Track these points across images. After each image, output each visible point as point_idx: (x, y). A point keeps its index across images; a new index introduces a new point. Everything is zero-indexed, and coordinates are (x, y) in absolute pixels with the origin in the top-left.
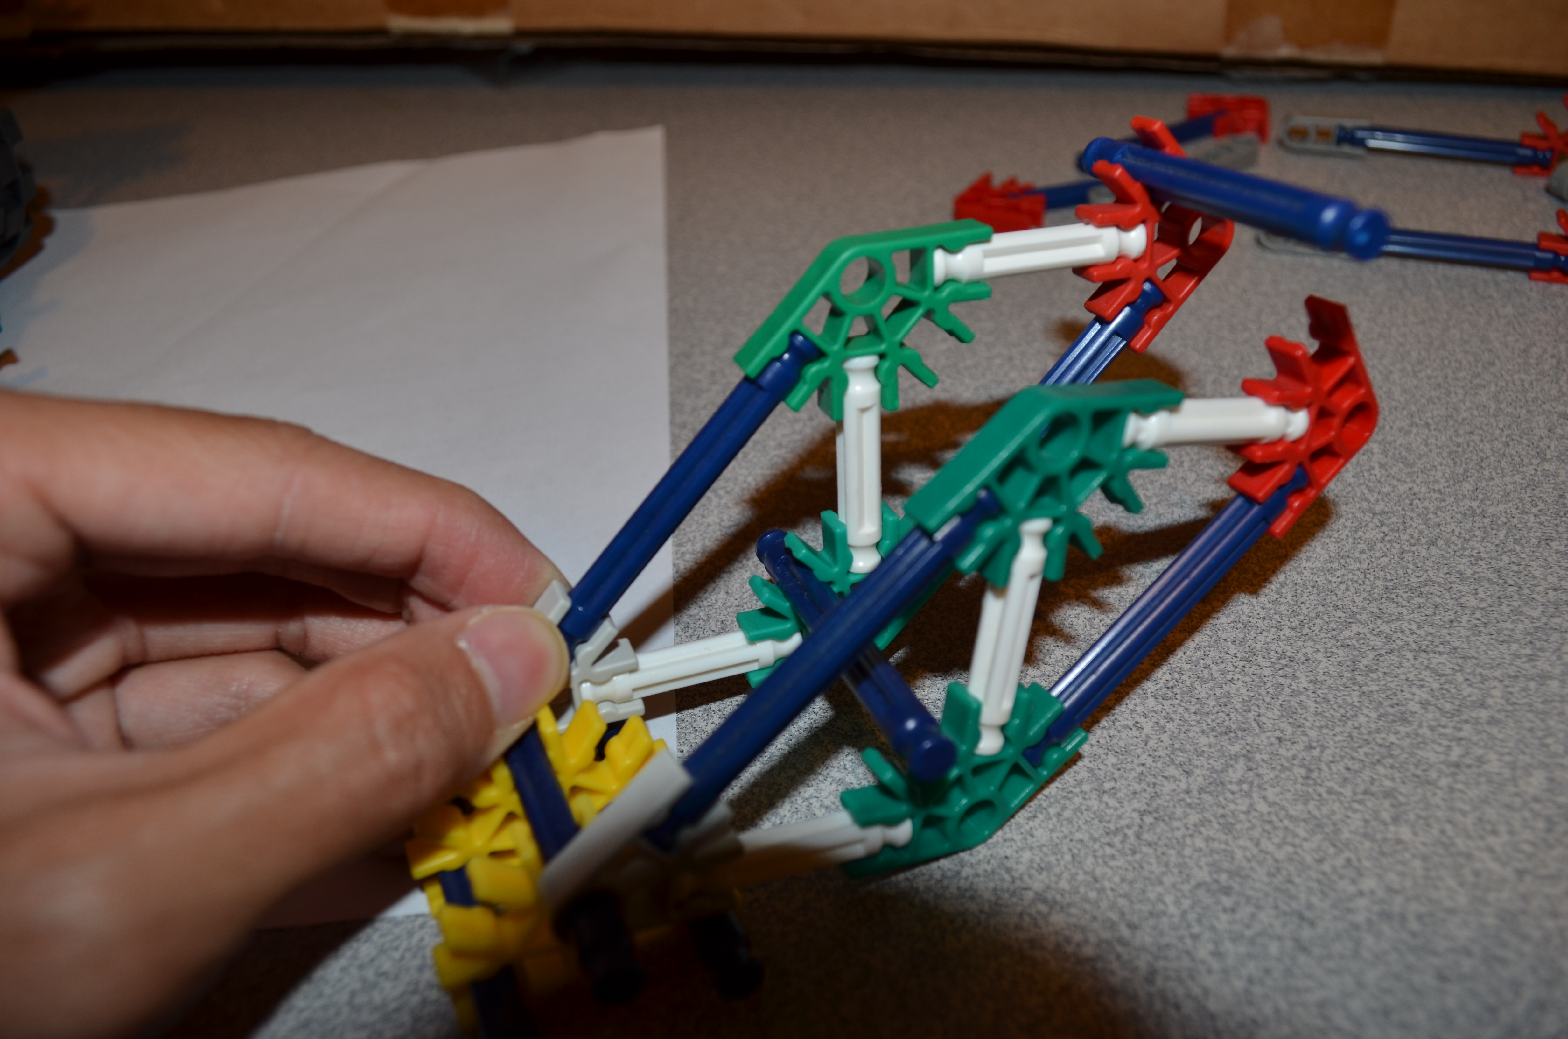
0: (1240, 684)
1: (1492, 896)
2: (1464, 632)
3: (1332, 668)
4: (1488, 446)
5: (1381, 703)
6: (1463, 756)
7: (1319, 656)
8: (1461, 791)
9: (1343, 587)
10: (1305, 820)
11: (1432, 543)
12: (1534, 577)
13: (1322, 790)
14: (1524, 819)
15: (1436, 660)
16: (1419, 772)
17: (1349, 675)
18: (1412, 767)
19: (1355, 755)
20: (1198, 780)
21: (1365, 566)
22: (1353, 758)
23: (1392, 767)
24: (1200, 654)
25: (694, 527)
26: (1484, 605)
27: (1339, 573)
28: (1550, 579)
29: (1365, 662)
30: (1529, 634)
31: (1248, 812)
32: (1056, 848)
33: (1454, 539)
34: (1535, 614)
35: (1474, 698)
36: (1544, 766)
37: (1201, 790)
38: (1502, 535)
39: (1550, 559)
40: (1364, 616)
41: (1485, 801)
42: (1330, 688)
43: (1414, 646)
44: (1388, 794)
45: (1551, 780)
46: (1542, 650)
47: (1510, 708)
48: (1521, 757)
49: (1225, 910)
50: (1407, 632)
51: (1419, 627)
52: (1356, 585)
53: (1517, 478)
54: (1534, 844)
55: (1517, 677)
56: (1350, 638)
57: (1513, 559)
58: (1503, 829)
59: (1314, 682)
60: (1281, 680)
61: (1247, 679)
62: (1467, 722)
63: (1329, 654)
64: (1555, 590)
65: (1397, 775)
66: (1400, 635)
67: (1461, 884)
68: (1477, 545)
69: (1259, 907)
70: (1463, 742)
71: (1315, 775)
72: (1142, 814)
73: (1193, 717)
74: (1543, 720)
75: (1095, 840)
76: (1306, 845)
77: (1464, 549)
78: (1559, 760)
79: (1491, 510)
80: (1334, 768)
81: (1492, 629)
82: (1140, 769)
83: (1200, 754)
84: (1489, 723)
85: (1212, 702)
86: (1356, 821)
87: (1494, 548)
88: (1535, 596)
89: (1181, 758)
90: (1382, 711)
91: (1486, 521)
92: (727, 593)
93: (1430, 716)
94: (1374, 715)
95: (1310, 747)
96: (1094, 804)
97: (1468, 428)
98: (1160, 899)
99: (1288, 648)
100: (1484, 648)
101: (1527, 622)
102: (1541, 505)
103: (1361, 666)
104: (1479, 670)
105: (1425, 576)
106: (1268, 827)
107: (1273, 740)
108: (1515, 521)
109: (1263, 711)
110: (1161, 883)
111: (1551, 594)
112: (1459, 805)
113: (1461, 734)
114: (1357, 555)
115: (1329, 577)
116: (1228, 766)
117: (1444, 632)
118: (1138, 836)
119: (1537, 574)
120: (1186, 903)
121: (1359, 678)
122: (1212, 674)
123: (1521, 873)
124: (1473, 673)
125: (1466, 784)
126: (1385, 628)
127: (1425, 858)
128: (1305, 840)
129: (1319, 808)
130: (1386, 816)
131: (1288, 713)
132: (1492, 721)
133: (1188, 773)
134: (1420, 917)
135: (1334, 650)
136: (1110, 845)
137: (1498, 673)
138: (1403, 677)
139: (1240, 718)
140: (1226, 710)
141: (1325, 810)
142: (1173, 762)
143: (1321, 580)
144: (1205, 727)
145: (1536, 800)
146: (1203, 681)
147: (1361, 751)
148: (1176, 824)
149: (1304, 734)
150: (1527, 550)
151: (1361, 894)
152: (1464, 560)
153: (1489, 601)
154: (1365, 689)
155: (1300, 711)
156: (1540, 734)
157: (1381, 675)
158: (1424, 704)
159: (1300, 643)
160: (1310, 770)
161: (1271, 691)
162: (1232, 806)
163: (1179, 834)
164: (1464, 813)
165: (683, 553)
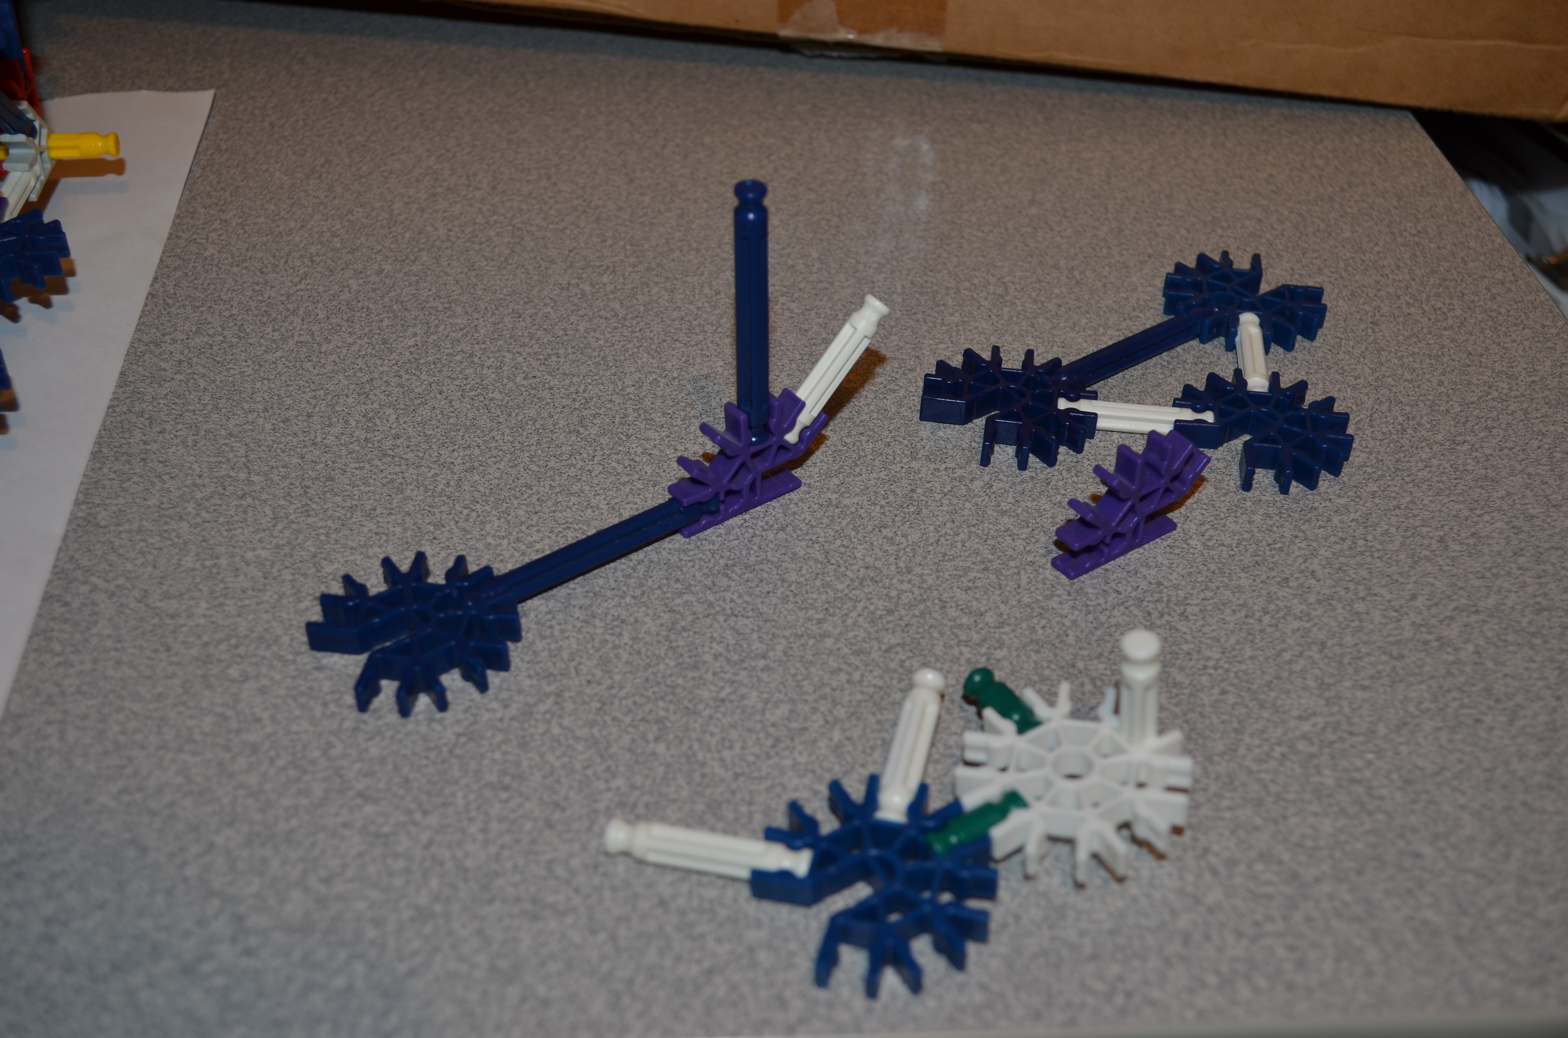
0: (573, 640)
1: (708, 792)
2: (774, 601)
3: (653, 628)
4: (871, 445)
5: (682, 655)
6: (730, 694)
7: (647, 619)
8: (718, 719)
9: (690, 564)
10: (586, 740)
11: (782, 529)
12: (855, 558)
13: (608, 719)
14: (758, 739)
15: (742, 621)
16: (691, 706)
17: (664, 633)
18: (686, 703)
19: (645, 693)
20: (513, 710)
21: (716, 547)
22: (642, 695)
23: (671, 702)
24: (549, 617)
25: (134, 509)
26: (802, 579)
27: (691, 553)
28: (868, 559)
29: (683, 623)
30: (829, 602)
31: (543, 734)
32: (382, 761)
33: (802, 526)
34: (840, 587)
35: (759, 651)
36: (793, 701)
37: (513, 719)
38: (844, 523)
39: (875, 543)
40: (698, 588)
41: (733, 726)
42: (646, 643)
43: (729, 612)
44: (658, 721)
45: (792, 711)
46: (833, 615)
47: (785, 659)
48: (777, 695)
49: (501, 801)
50: (728, 600)
51: (740, 596)
52: (702, 563)
53: (882, 475)
54: (757, 756)
55: (802, 635)
56: (679, 605)
57: (845, 543)
58: (738, 746)
59: (633, 639)
60: (608, 637)
61: (581, 636)
62: (745, 669)
63: (656, 617)
64: (867, 568)
65: (672, 707)
66: (721, 603)
67: (688, 783)
68: (819, 531)
69: (527, 799)
70: (735, 684)
71: (607, 708)
72: (459, 735)
73: (526, 665)
74: (807, 668)
75: (415, 754)
76: (580, 757)
77: (807, 534)
78: (806, 697)
79: (847, 502)
80: (624, 702)
81: (799, 599)
82: (468, 704)
83: (520, 691)
84: (763, 670)
85: (545, 654)
86: (626, 740)
87: (833, 533)
88: (849, 573)
89: (504, 695)
90: (680, 660)
91: (837, 511)
92: (155, 567)
93: (718, 664)
94: (672, 664)
95: (611, 687)
96: (423, 729)
97: (861, 429)
98: (453, 794)
99: (624, 613)
100: (785, 613)
101: (831, 593)
102: (891, 498)
103: (678, 627)
104: (773, 630)
105: (764, 556)
106: (555, 744)
107: (584, 682)
108: (862, 511)
109: (584, 660)
110: (457, 782)
111: (862, 570)
112: (712, 728)
113: (737, 678)
114: (714, 538)
115: (682, 556)
116: (540, 701)
117: (759, 600)
118: (451, 751)
119: (858, 555)
120: (472, 797)
121: (673, 637)
122: (552, 633)
123: (737, 776)
124: (767, 633)
125: (724, 714)
126: (711, 598)
127: (668, 766)
128: (581, 753)
129: (600, 731)
130: (650, 736)
131: (604, 662)
132: (766, 669)
133: (506, 707)
134: (647, 806)
135: (662, 614)
136: (427, 758)
137: (787, 633)
138: (709, 635)
139: (563, 666)
140: (554, 660)
141: (605, 732)
142: (496, 698)
143: (674, 559)
144: (532, 672)
145: (774, 725)
146: (542, 637)
147: (651, 691)
148: (483, 742)
149: (611, 677)
150: (860, 536)
151: (609, 789)
152: (803, 544)
153: (808, 576)
154: (674, 644)
155: (614, 660)
156: (800, 678)
157: (691, 633)
158: (716, 656)
159: (635, 609)
160: (604, 704)
161: (597, 645)
162: (532, 730)
163: (483, 750)
164: (712, 734)
165: (120, 532)
